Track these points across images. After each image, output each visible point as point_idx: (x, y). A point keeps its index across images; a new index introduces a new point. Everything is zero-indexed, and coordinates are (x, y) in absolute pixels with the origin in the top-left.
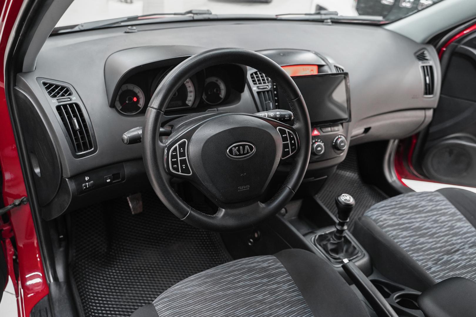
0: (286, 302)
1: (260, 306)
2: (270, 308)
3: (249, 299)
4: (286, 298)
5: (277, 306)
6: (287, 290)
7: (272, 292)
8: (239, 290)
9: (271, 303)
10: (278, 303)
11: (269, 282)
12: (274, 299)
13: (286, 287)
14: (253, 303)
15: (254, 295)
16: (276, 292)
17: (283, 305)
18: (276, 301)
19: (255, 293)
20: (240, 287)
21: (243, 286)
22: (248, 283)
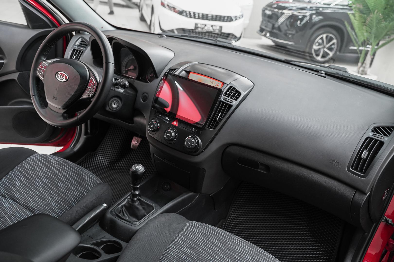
0: (65, 198)
1: (55, 187)
2: (56, 192)
3: (56, 181)
4: (68, 196)
5: (59, 195)
6: (74, 195)
7: (68, 189)
8: (59, 174)
9: (60, 191)
10: (62, 195)
11: (75, 185)
12: (63, 192)
13: (76, 193)
14: (54, 183)
15: (61, 182)
16: (69, 191)
17: (62, 197)
18: (63, 193)
19: (62, 181)
20: (62, 174)
21: (64, 175)
22: (67, 176)
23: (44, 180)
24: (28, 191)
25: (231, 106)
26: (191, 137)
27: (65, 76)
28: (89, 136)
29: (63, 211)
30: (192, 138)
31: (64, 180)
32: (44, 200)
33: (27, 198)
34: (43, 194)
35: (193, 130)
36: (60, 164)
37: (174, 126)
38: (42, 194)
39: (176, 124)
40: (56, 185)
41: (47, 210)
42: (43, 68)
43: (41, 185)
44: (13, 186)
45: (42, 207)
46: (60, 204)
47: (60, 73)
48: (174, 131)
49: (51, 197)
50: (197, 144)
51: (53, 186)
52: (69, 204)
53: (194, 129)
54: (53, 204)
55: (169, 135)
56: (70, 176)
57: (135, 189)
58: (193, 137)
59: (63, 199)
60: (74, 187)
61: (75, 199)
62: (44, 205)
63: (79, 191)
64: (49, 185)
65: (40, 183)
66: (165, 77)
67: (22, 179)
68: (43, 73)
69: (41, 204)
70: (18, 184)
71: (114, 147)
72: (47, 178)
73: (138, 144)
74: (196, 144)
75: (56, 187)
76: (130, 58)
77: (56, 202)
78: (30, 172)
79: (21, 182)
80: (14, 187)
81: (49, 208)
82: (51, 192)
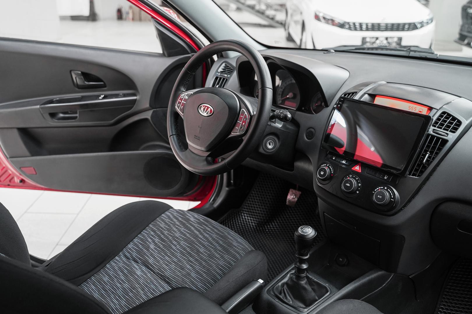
0: (207, 268)
2: (196, 260)
3: (197, 244)
4: (211, 266)
5: (201, 264)
6: (219, 264)
7: (211, 256)
8: (200, 236)
9: (202, 258)
10: (204, 263)
11: (220, 251)
12: (205, 259)
13: (221, 263)
14: (195, 248)
15: (202, 246)
16: (213, 259)
17: (204, 267)
18: (205, 261)
19: (204, 246)
20: (204, 236)
21: (205, 238)
22: (210, 239)
23: (182, 243)
24: (164, 256)
25: (445, 141)
26: (382, 187)
27: (209, 109)
28: (232, 188)
29: (205, 285)
30: (385, 189)
31: (206, 243)
32: (183, 269)
33: (163, 265)
34: (180, 261)
35: (385, 178)
36: (200, 223)
37: (356, 173)
38: (179, 261)
39: (358, 169)
40: (196, 250)
41: (186, 282)
42: (183, 102)
43: (178, 249)
44: (146, 249)
45: (180, 279)
46: (202, 276)
47: (204, 106)
48: (355, 179)
49: (191, 266)
50: (393, 198)
51: (193, 251)
52: (213, 277)
53: (387, 176)
54: (193, 275)
55: (348, 185)
56: (214, 239)
57: (302, 261)
58: (386, 188)
59: (206, 269)
60: (219, 254)
61: (221, 270)
62: (183, 275)
63: (225, 260)
64: (188, 250)
65: (177, 247)
66: (339, 104)
67: (157, 240)
68: (182, 107)
69: (179, 274)
70: (152, 246)
71: (264, 203)
72: (185, 240)
73: (296, 199)
74: (391, 198)
75: (197, 253)
76: (288, 83)
77: (197, 273)
78: (166, 232)
79: (156, 244)
80: (148, 250)
81: (188, 280)
82: (191, 259)
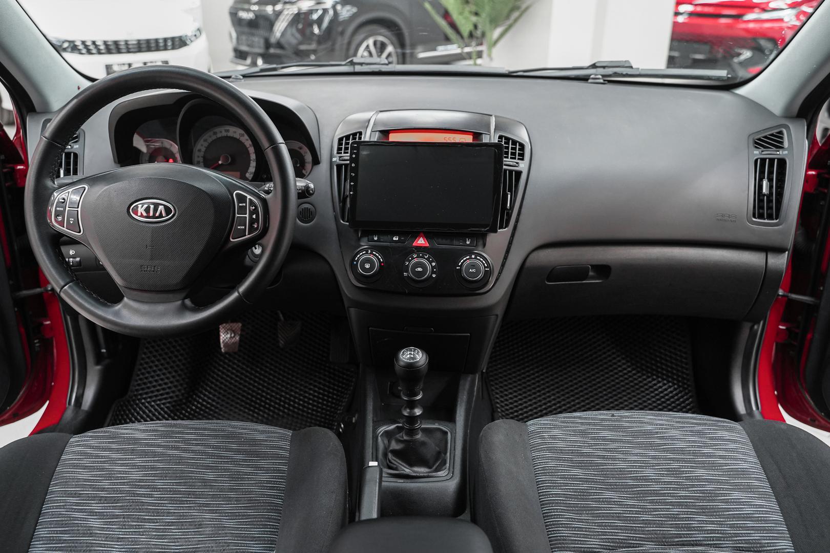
1: (200, 487)
2: (213, 496)
3: (192, 472)
4: (251, 492)
5: (229, 499)
6: (261, 482)
7: (236, 477)
9: (222, 490)
10: (232, 495)
11: (245, 461)
12: (230, 487)
13: (264, 477)
14: (193, 479)
16: (242, 479)
18: (231, 490)
19: (208, 467)
20: (193, 451)
21: (199, 452)
22: (210, 450)
23: (159, 484)
24: (139, 527)
25: (519, 174)
26: (468, 257)
27: (161, 207)
29: (265, 526)
30: (473, 258)
31: (208, 461)
32: (200, 526)
33: (151, 543)
34: (184, 516)
35: (468, 243)
36: (165, 435)
37: (420, 249)
38: (181, 516)
39: (423, 242)
40: (200, 482)
41: (225, 543)
43: (161, 499)
44: (84, 535)
45: (209, 544)
48: (424, 258)
49: (212, 512)
50: (487, 267)
51: (194, 486)
52: (269, 506)
53: (469, 240)
54: (231, 523)
55: (420, 269)
56: (215, 447)
57: (412, 405)
58: (473, 256)
59: (245, 502)
60: (248, 466)
61: (272, 488)
62: (210, 536)
63: (267, 470)
64: (182, 489)
65: (156, 496)
66: (354, 153)
67: (96, 507)
70: (95, 523)
72: (163, 476)
73: (238, 338)
74: (485, 267)
75: (205, 485)
77: (233, 516)
78: (106, 484)
79: (101, 515)
80: (91, 535)
81: (227, 536)
82: (202, 501)
